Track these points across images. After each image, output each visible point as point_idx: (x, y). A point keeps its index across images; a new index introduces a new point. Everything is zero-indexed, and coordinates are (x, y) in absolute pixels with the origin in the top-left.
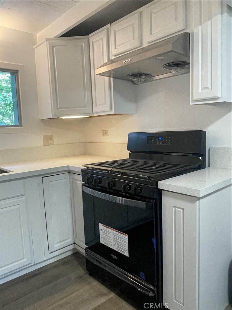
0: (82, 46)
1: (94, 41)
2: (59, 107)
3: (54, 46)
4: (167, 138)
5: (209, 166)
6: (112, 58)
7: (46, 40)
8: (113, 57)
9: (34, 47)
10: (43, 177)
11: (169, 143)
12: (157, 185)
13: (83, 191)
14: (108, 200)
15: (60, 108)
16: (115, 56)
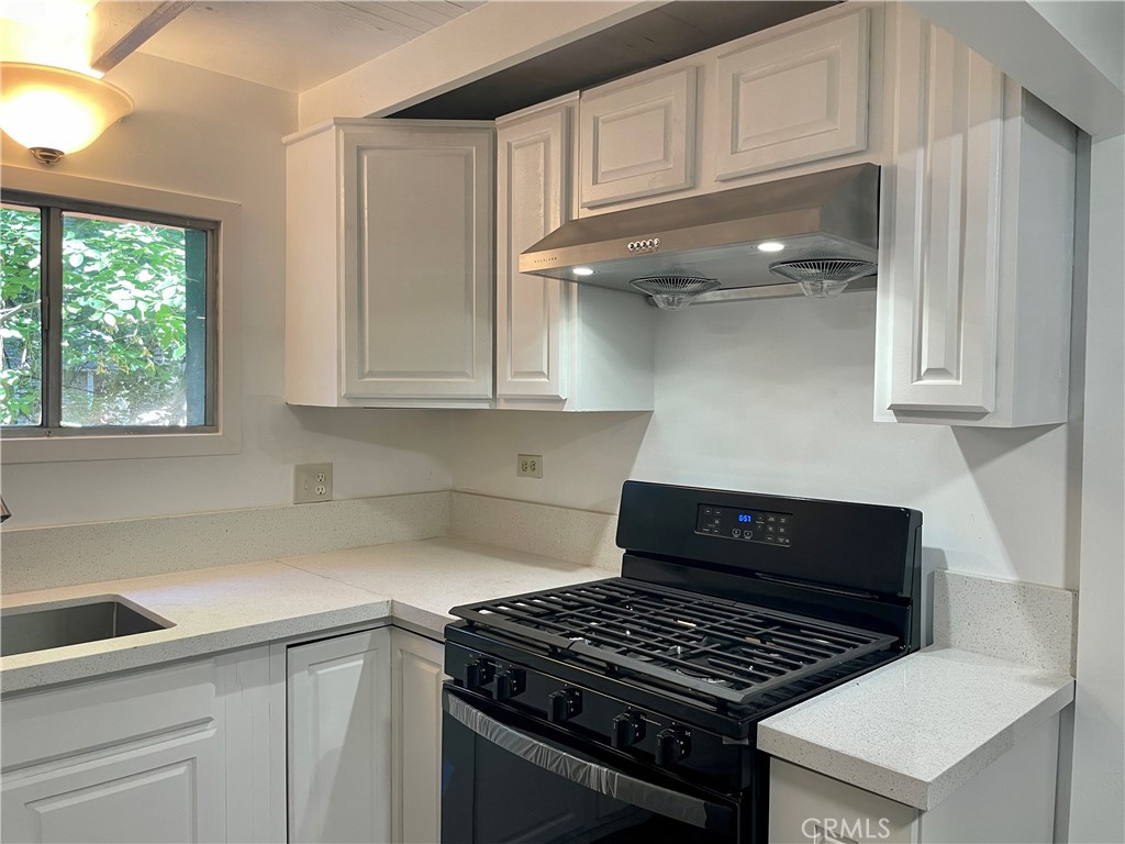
0: (468, 156)
1: (514, 144)
2: (367, 369)
3: (364, 149)
4: (772, 519)
5: (930, 642)
6: (580, 213)
7: (335, 123)
8: (586, 213)
9: (284, 140)
10: (288, 647)
11: (781, 540)
12: (753, 735)
13: (446, 714)
14: (553, 769)
15: (371, 374)
16: (591, 208)
